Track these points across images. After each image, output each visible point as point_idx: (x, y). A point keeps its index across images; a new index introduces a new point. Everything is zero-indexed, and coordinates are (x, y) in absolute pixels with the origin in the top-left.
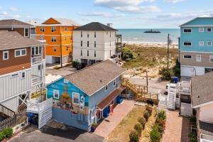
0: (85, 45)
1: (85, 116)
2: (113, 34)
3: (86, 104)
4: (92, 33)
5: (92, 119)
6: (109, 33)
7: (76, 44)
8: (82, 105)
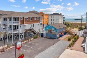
0: (53, 20)
1: (56, 34)
2: (62, 16)
3: (56, 31)
4: (55, 16)
5: (58, 36)
6: (61, 16)
7: (50, 20)
8: (55, 32)
